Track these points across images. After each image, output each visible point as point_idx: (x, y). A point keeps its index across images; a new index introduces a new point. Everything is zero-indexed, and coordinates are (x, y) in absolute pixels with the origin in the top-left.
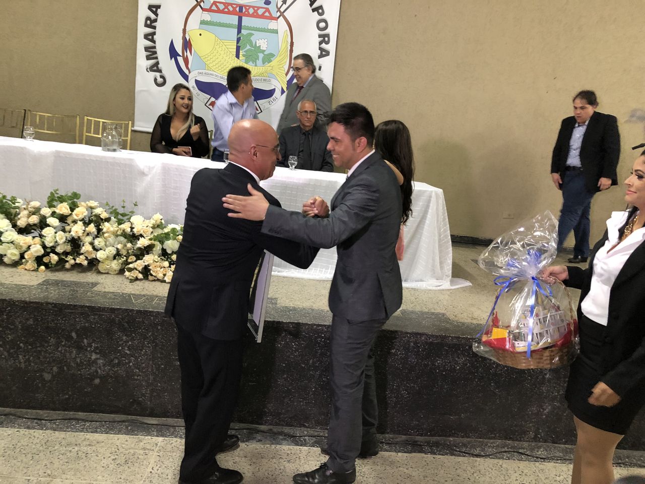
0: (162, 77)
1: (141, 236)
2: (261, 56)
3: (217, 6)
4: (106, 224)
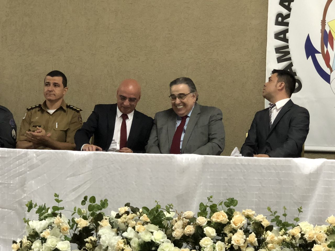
1: (314, 242)
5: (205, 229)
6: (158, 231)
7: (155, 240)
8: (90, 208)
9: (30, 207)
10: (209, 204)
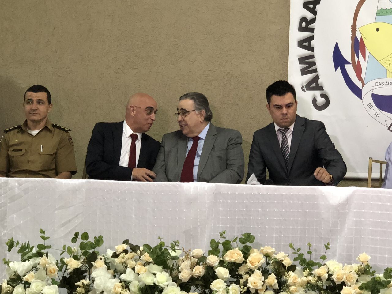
0: (324, 96)
1: (343, 284)
4: (291, 273)
5: (216, 270)
6: (161, 272)
7: (159, 283)
8: (82, 246)
9: (11, 245)
10: (222, 241)
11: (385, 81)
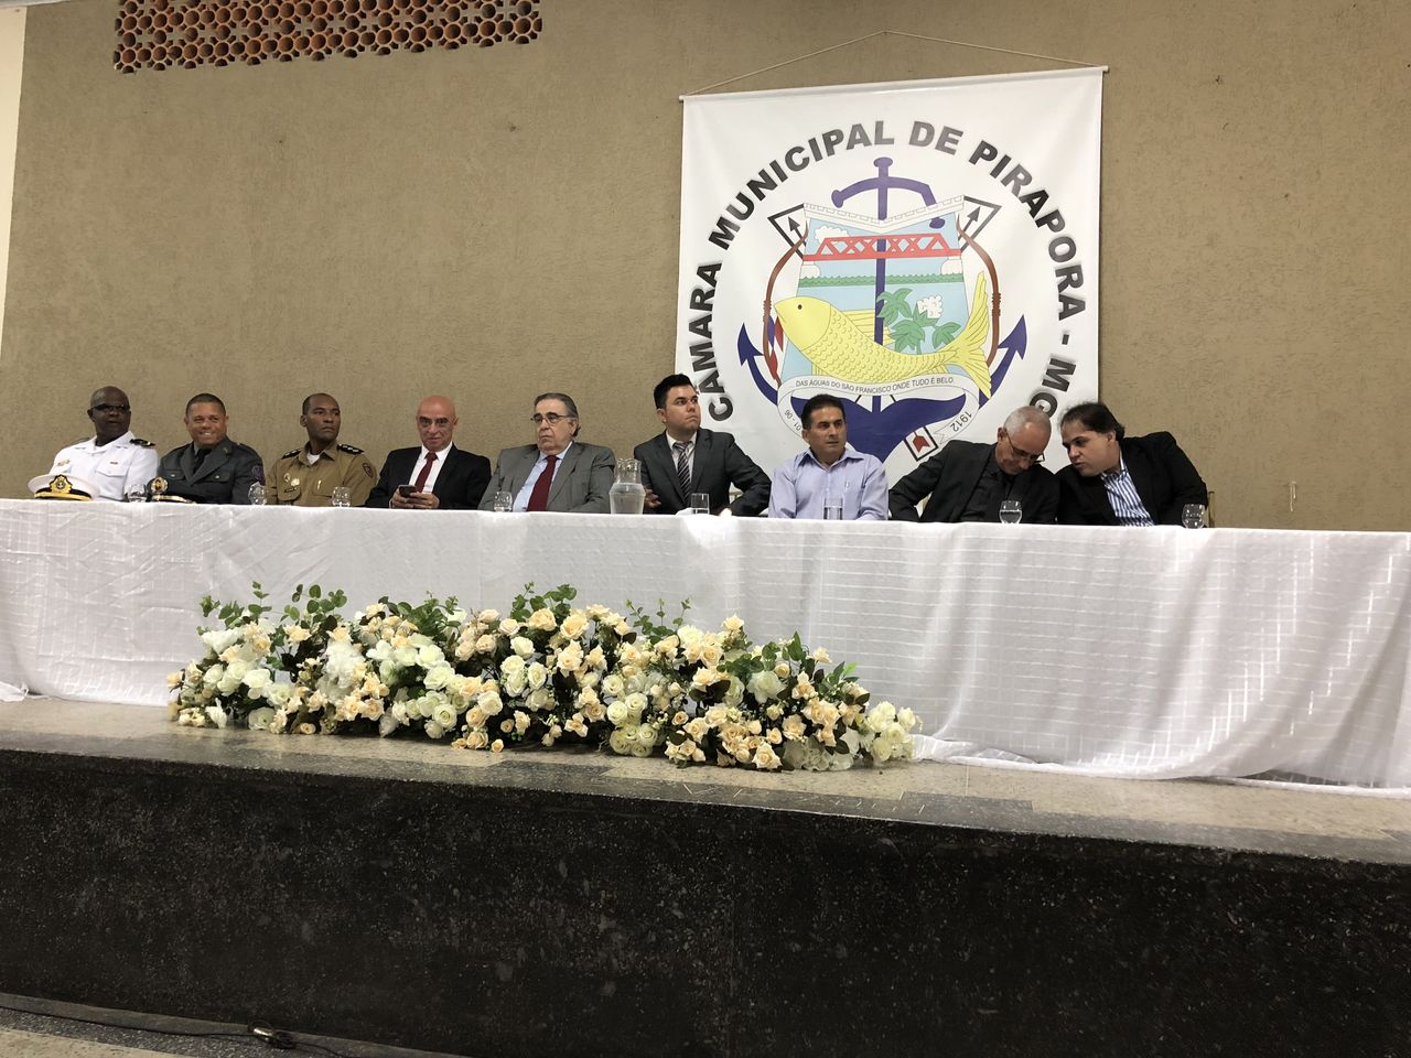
0: (724, 400)
1: (700, 664)
2: (929, 331)
3: (832, 248)
4: (627, 645)
5: (512, 642)
6: (429, 646)
7: (423, 662)
8: (312, 607)
9: (208, 608)
10: (529, 597)
11: (809, 378)
